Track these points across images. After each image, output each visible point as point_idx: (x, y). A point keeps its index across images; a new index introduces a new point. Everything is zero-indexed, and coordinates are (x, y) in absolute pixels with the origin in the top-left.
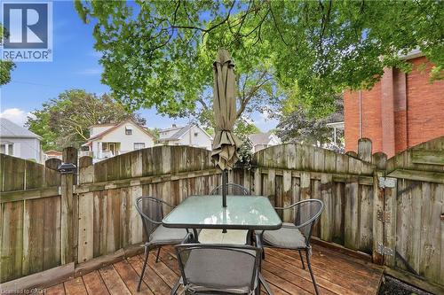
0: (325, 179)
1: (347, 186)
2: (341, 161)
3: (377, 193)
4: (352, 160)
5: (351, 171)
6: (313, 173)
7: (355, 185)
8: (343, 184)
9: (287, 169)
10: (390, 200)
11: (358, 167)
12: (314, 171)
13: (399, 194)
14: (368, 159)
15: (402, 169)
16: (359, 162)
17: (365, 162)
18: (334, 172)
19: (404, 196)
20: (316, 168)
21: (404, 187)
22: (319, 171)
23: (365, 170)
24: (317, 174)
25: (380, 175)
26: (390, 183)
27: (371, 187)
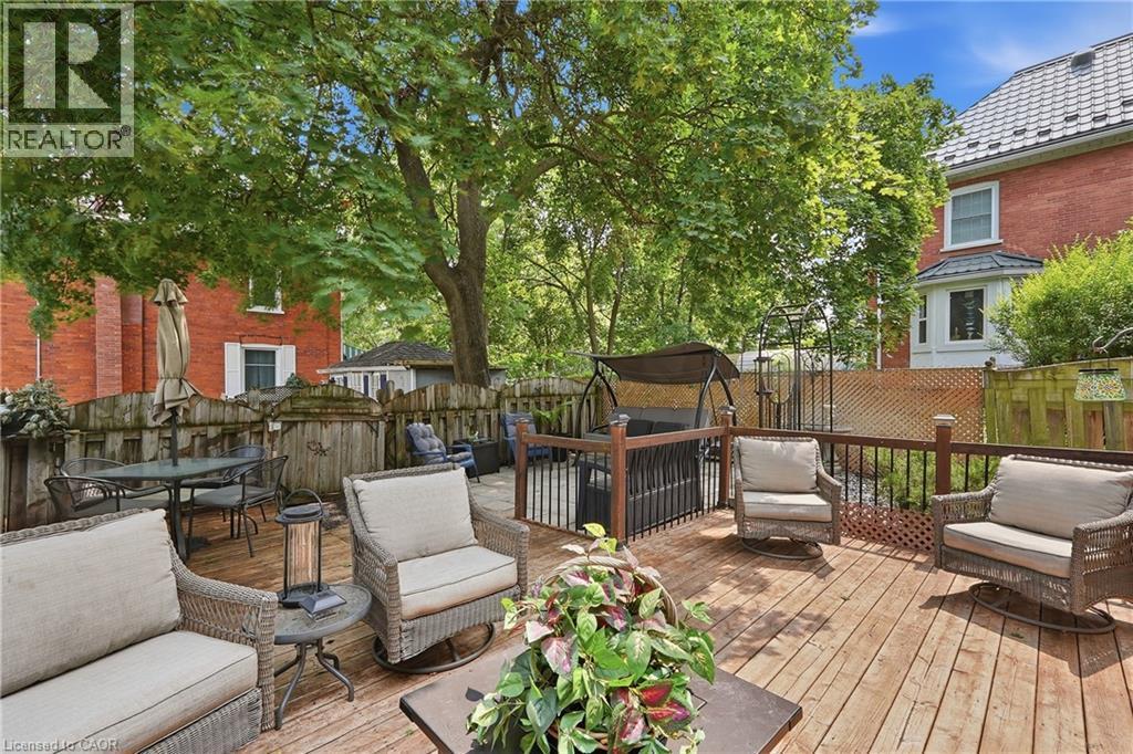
0: (212, 432)
1: (239, 435)
2: (231, 412)
3: (266, 437)
4: (242, 409)
5: (241, 419)
6: (194, 429)
7: (247, 433)
8: (233, 435)
9: (146, 428)
10: (278, 440)
11: (247, 415)
12: (195, 425)
13: (283, 434)
14: (257, 407)
15: (286, 414)
16: (248, 410)
17: (254, 410)
18: (222, 423)
19: (286, 435)
20: (198, 422)
21: (286, 427)
22: (202, 425)
23: (255, 417)
24: (201, 429)
25: (269, 420)
26: (277, 426)
27: (261, 433)
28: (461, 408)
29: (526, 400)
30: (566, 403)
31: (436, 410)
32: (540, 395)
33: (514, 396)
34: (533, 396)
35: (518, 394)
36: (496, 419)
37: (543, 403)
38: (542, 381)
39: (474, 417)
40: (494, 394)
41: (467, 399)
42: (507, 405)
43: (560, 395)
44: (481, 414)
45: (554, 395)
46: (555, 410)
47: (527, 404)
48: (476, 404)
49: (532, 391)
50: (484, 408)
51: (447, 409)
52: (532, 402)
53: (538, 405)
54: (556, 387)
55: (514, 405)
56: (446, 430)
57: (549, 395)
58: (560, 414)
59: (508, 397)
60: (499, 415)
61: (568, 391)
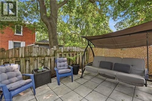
28: (38, 56)
29: (65, 53)
30: (78, 55)
31: (25, 57)
32: (70, 52)
33: (61, 52)
34: (68, 52)
35: (62, 51)
36: (53, 60)
37: (71, 54)
38: (71, 47)
39: (44, 60)
40: (53, 52)
41: (41, 53)
42: (58, 55)
43: (76, 52)
44: (47, 58)
45: (74, 52)
46: (74, 57)
47: (65, 55)
48: (45, 55)
49: (68, 50)
50: (49, 56)
51: (31, 56)
52: (67, 54)
53: (69, 55)
54: (75, 50)
55: (61, 55)
56: (29, 65)
57: (73, 52)
58: (76, 58)
59: (59, 52)
60: (55, 59)
61: (79, 51)
